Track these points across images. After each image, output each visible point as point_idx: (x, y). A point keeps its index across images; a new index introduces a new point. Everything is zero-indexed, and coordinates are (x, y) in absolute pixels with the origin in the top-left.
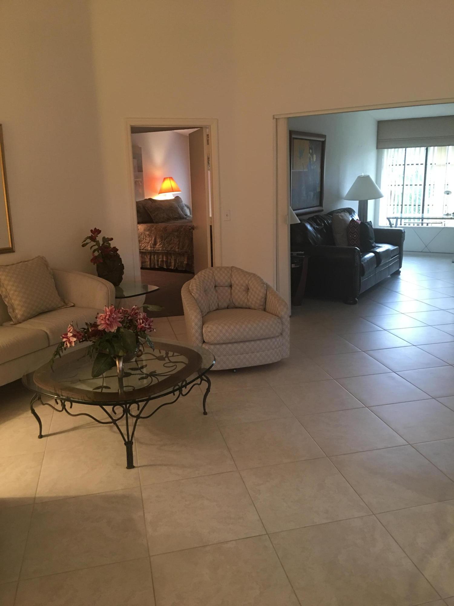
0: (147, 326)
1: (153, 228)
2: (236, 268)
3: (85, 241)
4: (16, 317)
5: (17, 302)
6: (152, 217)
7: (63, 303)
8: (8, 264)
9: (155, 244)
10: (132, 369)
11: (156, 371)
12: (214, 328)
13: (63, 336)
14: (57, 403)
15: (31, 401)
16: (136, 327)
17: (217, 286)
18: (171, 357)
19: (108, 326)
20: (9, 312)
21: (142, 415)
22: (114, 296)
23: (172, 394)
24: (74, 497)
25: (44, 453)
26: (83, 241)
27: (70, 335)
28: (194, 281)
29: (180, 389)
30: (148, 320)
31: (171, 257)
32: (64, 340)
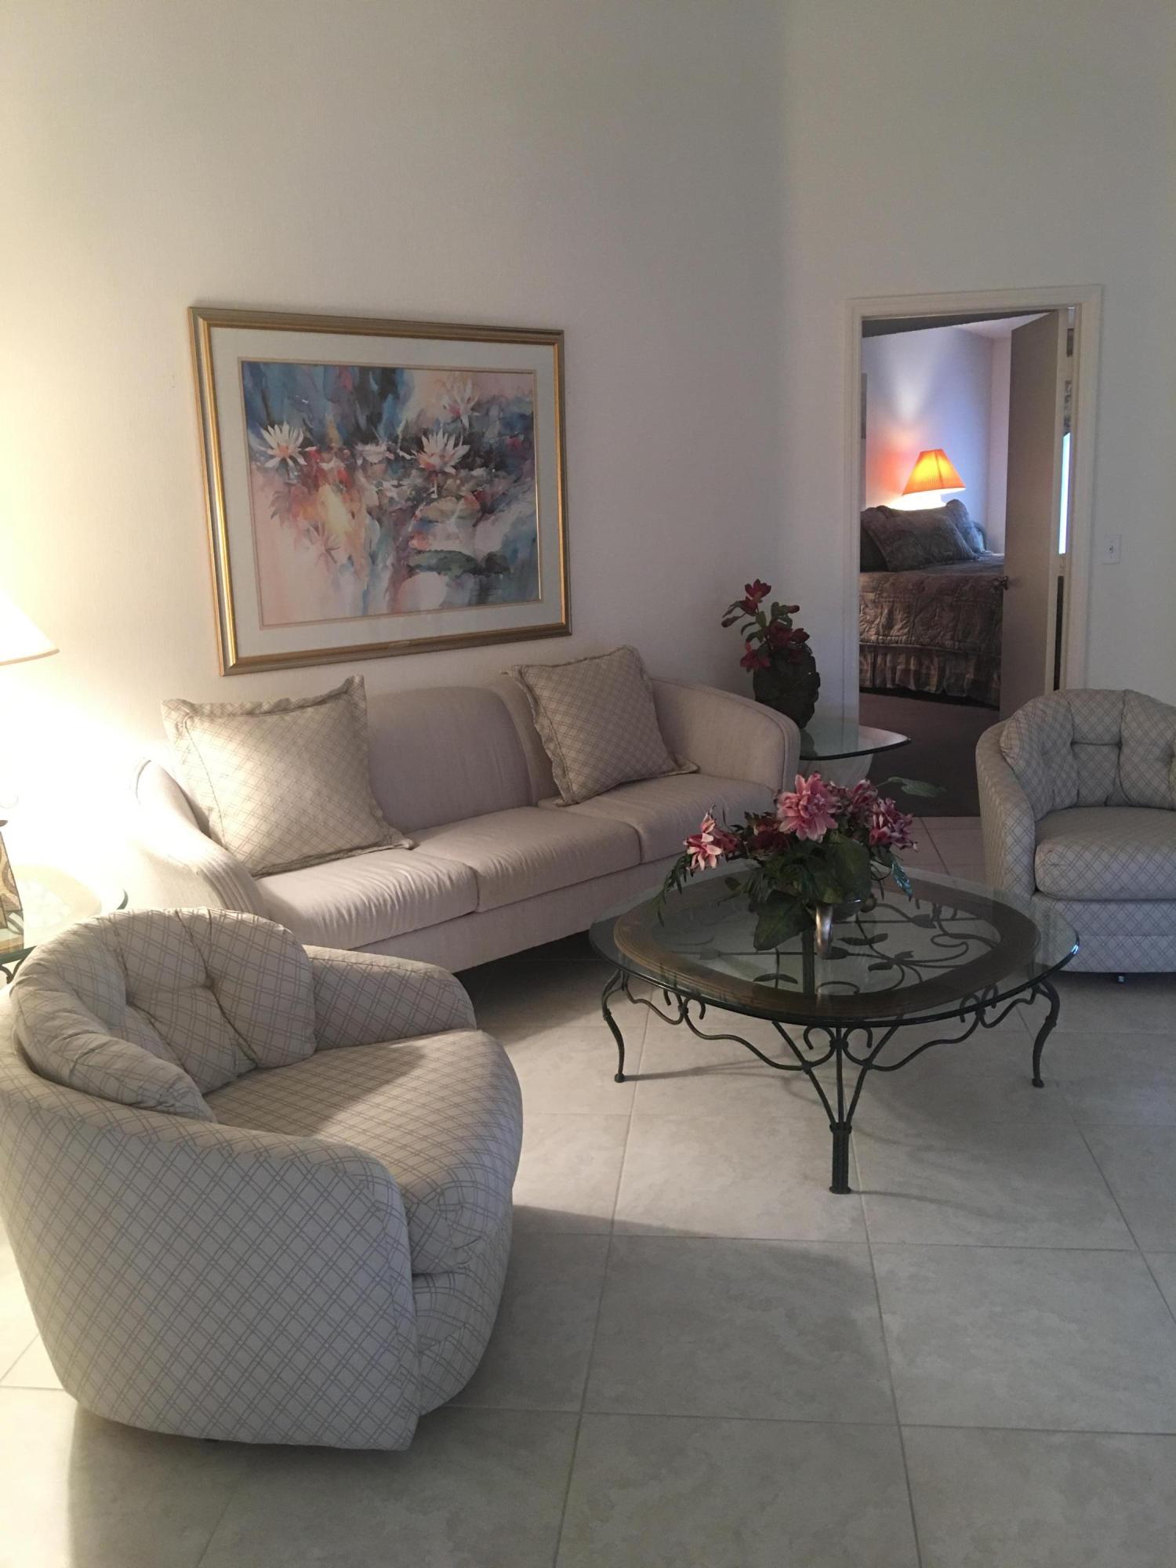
0: (896, 834)
1: (887, 585)
2: (1138, 695)
3: (729, 612)
4: (568, 789)
5: (573, 754)
6: (884, 554)
7: (672, 764)
8: (557, 663)
9: (889, 625)
10: (849, 941)
11: (913, 954)
12: (1070, 856)
13: (691, 840)
14: (669, 1003)
15: (604, 989)
16: (866, 832)
17: (1076, 743)
18: (946, 920)
19: (803, 825)
20: (554, 774)
21: (875, 1062)
22: (798, 753)
23: (958, 1017)
24: (703, 1238)
25: (630, 1119)
26: (725, 612)
27: (707, 838)
28: (1013, 724)
29: (979, 1009)
30: (900, 819)
31: (932, 661)
32: (692, 850)
